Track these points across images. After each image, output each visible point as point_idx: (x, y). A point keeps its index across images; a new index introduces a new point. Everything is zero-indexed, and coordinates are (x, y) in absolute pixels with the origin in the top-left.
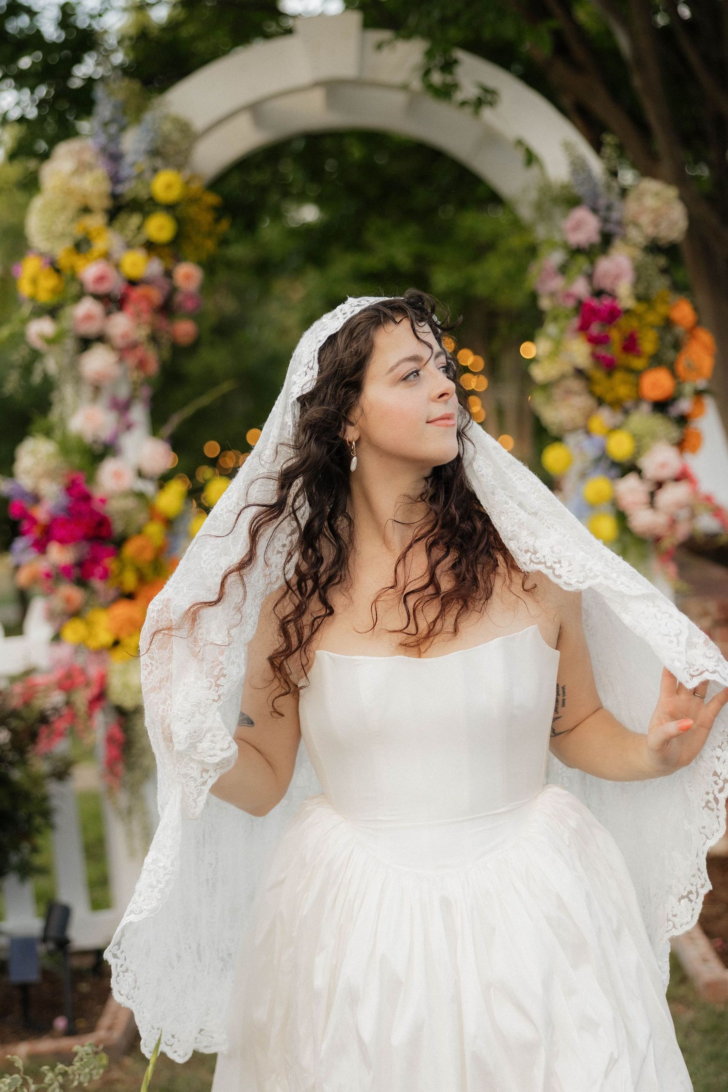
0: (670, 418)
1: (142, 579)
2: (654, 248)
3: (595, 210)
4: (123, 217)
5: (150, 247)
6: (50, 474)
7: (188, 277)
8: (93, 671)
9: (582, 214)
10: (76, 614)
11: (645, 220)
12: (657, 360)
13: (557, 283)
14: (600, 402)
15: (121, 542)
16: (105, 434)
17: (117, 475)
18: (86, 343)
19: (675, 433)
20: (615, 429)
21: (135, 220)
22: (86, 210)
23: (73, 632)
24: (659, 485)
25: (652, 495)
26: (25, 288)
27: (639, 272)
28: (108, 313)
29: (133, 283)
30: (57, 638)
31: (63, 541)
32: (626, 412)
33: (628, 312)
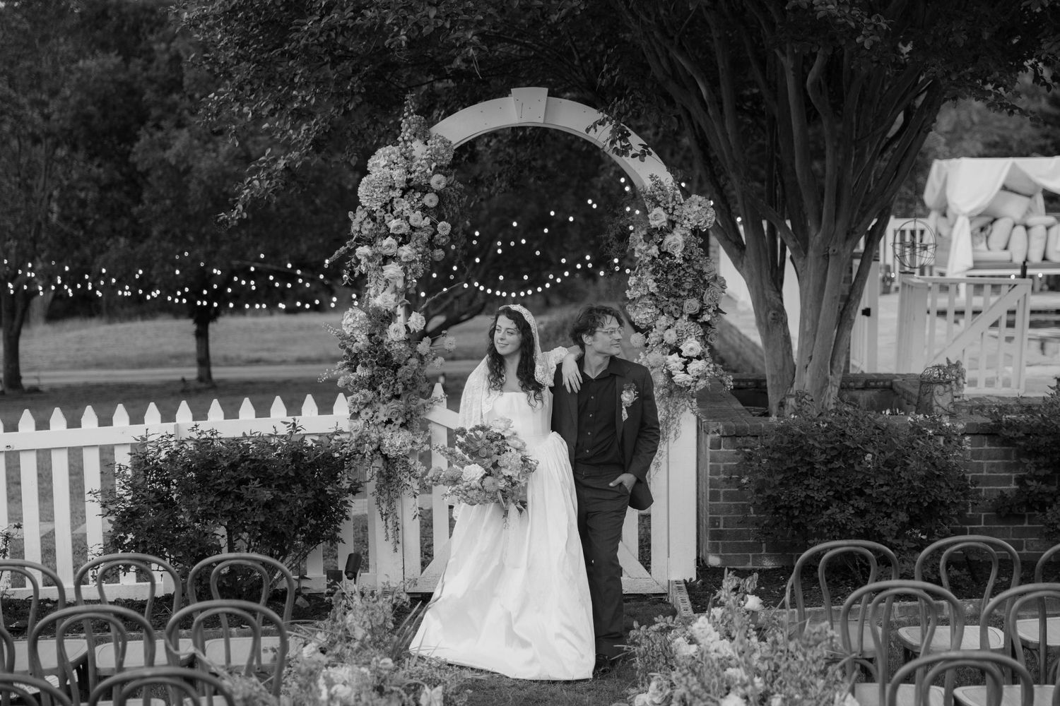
0: (698, 323)
1: (405, 389)
2: (695, 231)
3: (666, 209)
4: (410, 193)
5: (424, 209)
6: (360, 328)
7: (444, 227)
8: (374, 436)
9: (658, 210)
10: (367, 405)
11: (691, 217)
12: (693, 293)
13: (642, 246)
14: (662, 313)
15: (397, 367)
16: (391, 308)
17: (396, 331)
18: (386, 259)
19: (700, 331)
20: (669, 327)
21: (418, 195)
22: (392, 188)
23: (366, 414)
24: (690, 359)
25: (686, 364)
26: (355, 227)
27: (687, 243)
28: (400, 244)
29: (413, 228)
30: (355, 416)
31: (365, 365)
32: (676, 319)
33: (680, 265)
